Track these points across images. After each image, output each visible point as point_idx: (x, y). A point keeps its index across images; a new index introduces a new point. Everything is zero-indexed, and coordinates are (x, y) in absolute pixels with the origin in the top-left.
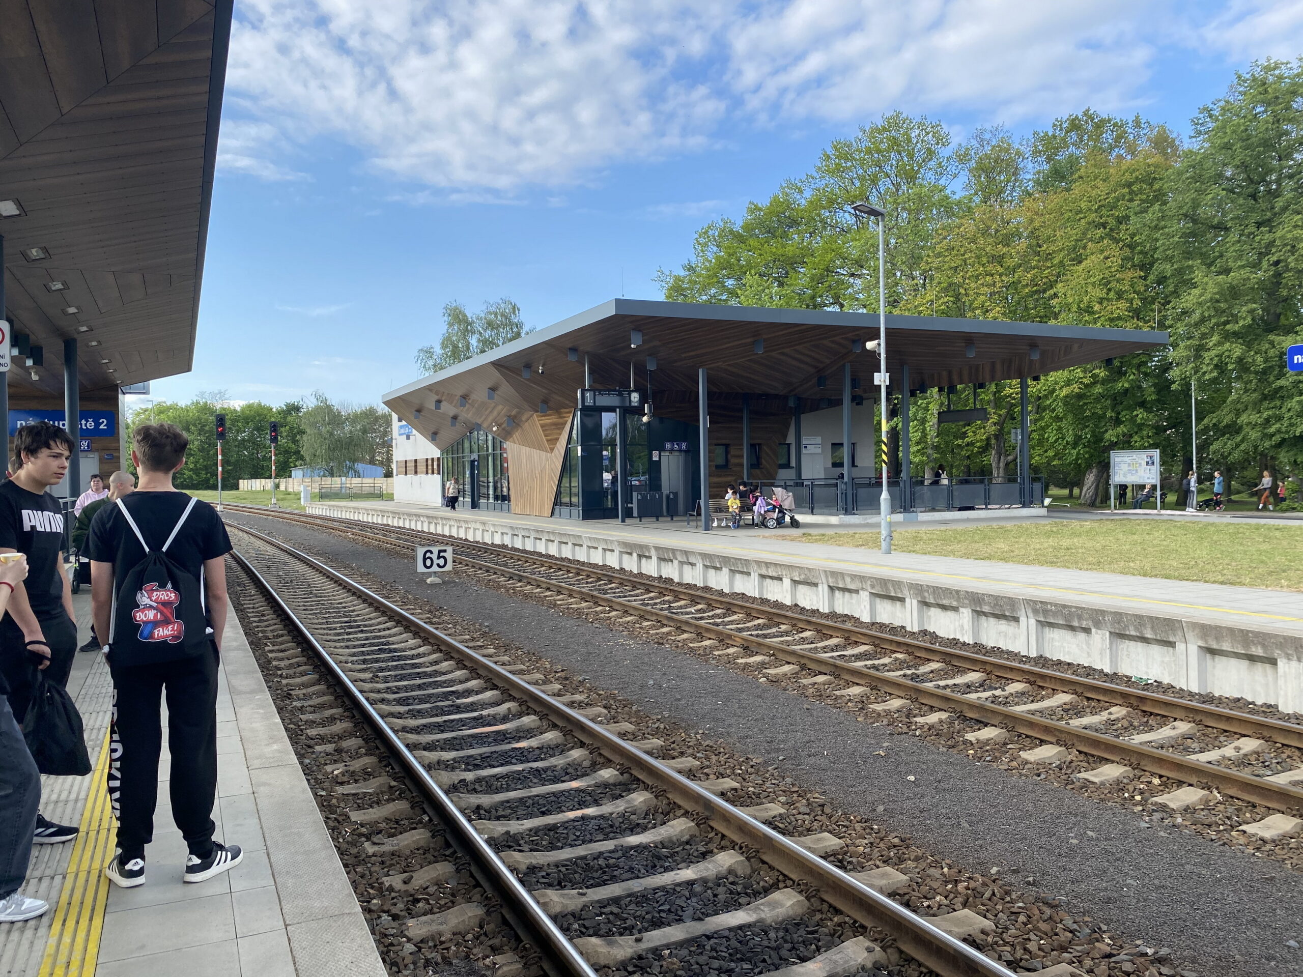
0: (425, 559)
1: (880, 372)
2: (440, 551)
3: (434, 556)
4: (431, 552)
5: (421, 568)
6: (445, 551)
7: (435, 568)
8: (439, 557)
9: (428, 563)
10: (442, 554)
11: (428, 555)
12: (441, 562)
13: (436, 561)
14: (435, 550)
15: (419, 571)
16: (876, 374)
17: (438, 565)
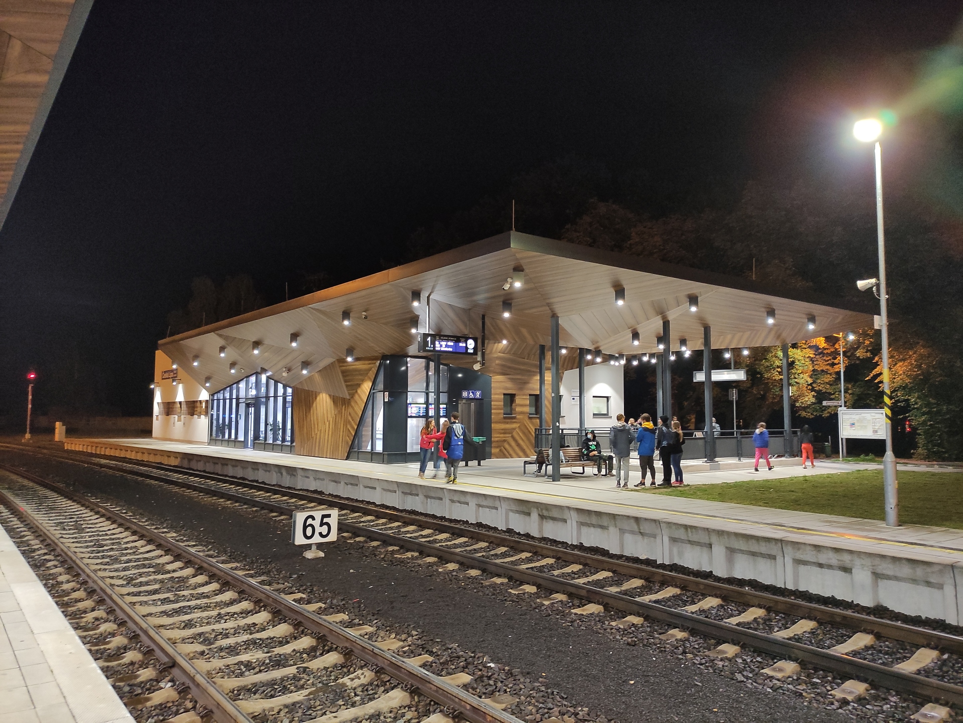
0: (305, 527)
1: (879, 314)
2: (324, 516)
3: (316, 523)
4: (313, 518)
5: (300, 540)
6: (329, 516)
7: (317, 539)
8: (322, 524)
9: (309, 531)
10: (325, 520)
11: (310, 521)
12: (324, 530)
13: (318, 529)
14: (318, 515)
15: (297, 543)
16: (876, 317)
17: (320, 534)
